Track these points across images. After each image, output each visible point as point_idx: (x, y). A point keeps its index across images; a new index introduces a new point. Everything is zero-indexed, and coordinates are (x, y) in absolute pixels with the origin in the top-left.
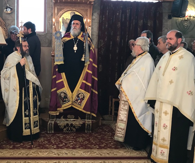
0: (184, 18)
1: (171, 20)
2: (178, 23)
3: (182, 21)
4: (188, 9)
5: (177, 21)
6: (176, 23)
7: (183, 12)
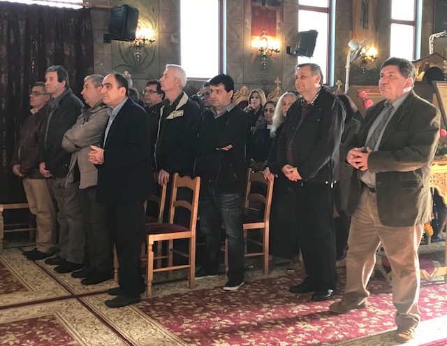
0: (134, 42)
1: (109, 44)
2: (123, 51)
3: (130, 47)
4: (139, 24)
5: (122, 47)
6: (120, 50)
7: (131, 31)
